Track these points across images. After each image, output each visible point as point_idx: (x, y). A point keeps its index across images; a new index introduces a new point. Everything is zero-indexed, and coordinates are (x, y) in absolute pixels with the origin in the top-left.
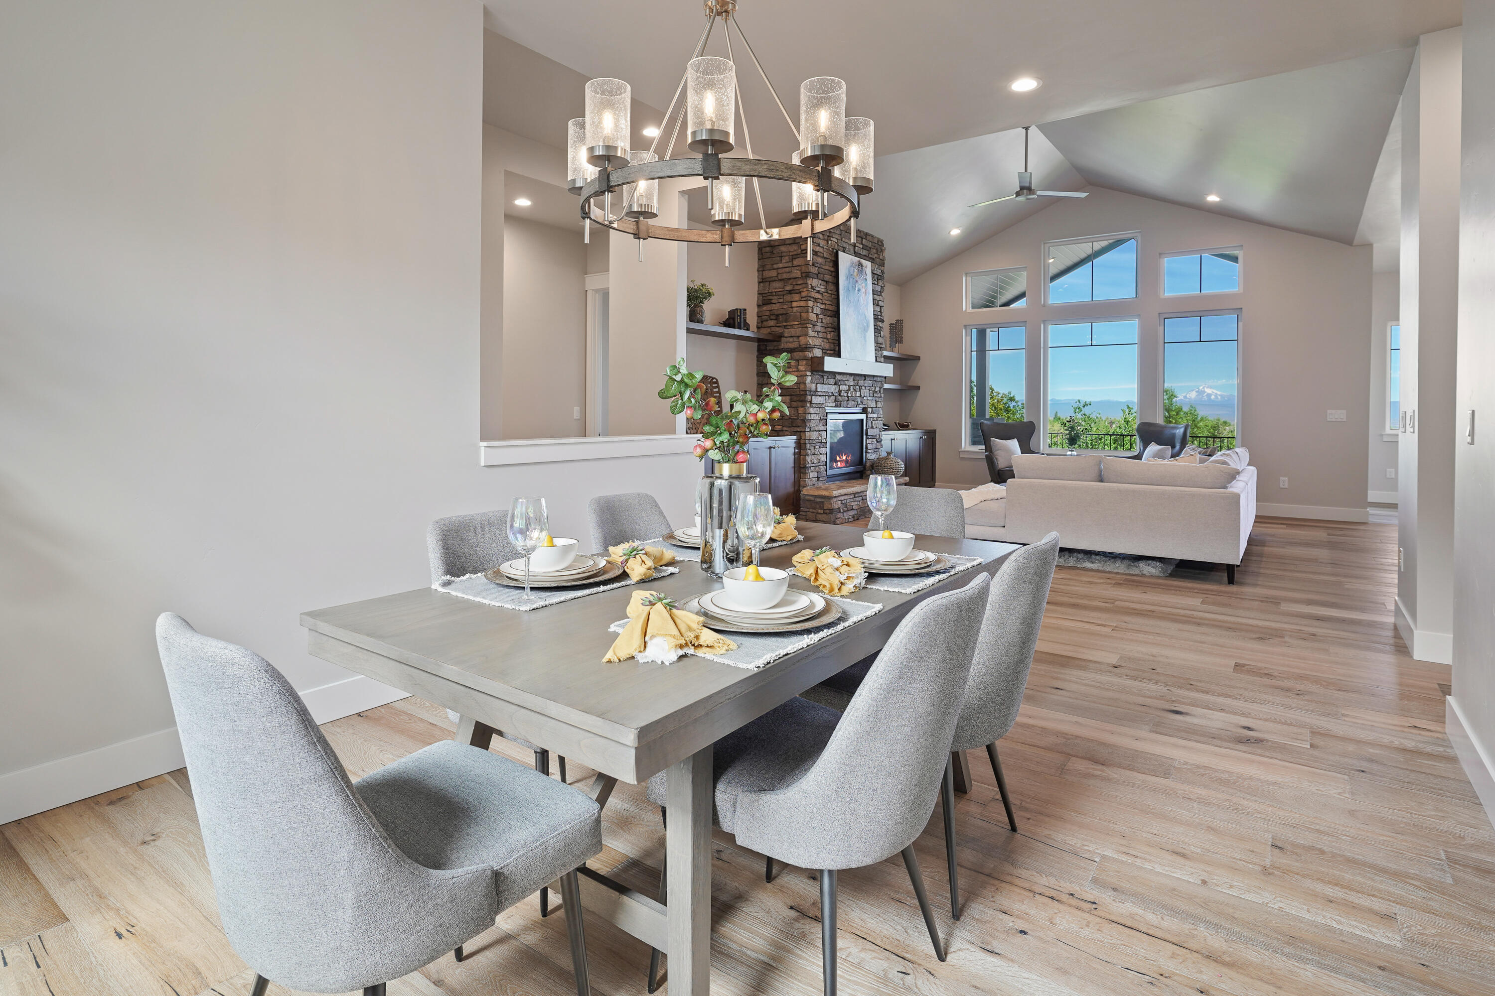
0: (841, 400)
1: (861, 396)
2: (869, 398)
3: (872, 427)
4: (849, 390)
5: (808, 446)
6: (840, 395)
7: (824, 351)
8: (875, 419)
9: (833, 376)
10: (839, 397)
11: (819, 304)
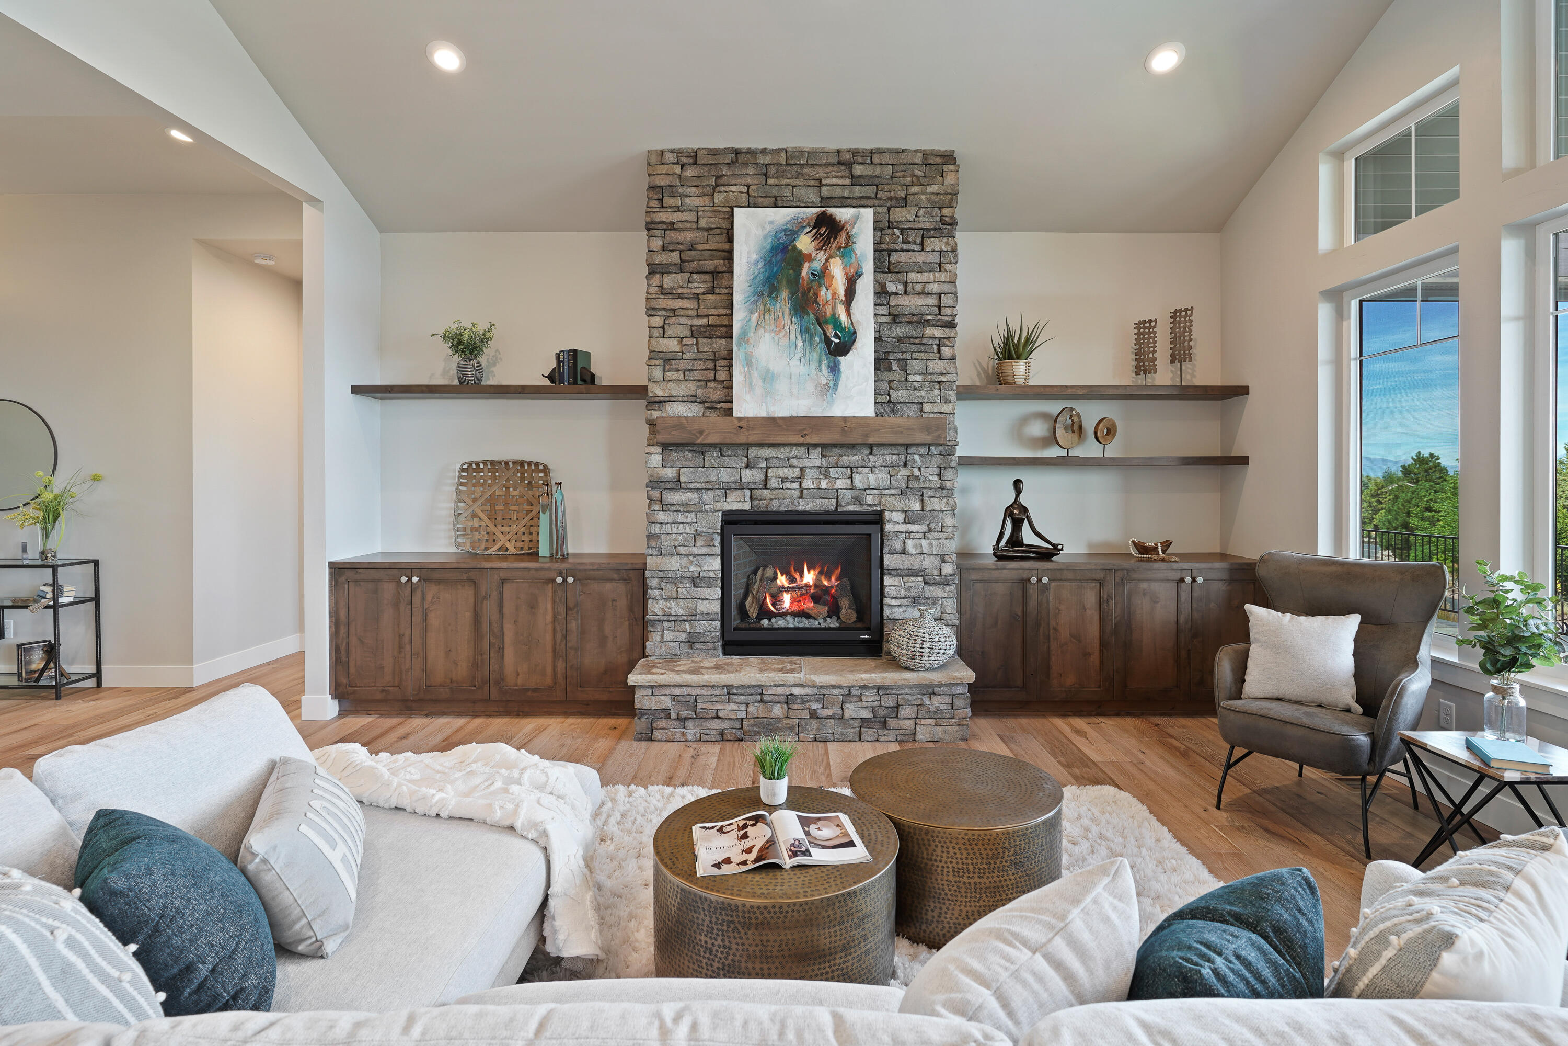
0: (769, 496)
1: (852, 488)
2: (887, 492)
3: (904, 552)
4: (802, 477)
5: (653, 583)
6: (765, 487)
7: (706, 405)
8: (920, 535)
9: (740, 452)
10: (765, 491)
11: (683, 320)
